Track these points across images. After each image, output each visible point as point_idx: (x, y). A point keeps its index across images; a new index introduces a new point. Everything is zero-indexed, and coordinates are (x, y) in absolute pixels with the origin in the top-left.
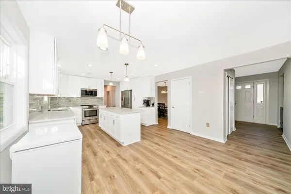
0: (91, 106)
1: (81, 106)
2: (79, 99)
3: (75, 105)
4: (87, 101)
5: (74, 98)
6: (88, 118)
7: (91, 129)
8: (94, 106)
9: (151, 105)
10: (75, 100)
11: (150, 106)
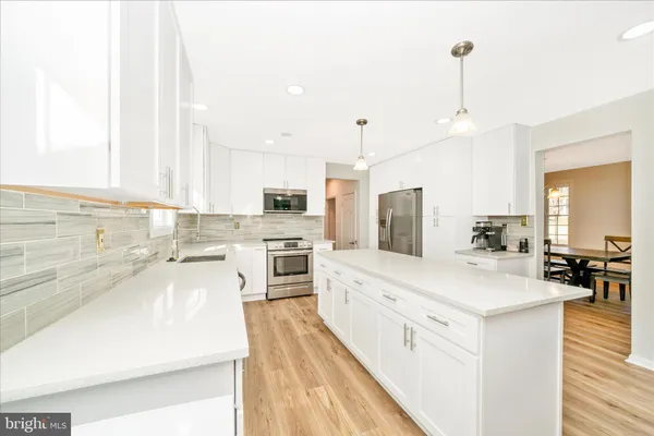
0: (292, 243)
1: (265, 240)
2: (259, 219)
3: (248, 239)
4: (279, 227)
6: (281, 280)
7: (293, 321)
8: (300, 243)
9: (513, 247)
10: (248, 222)
11: (504, 248)
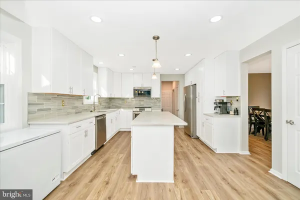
0: (143, 109)
2: (134, 99)
3: (130, 107)
5: (129, 98)
8: (146, 109)
9: (232, 113)
